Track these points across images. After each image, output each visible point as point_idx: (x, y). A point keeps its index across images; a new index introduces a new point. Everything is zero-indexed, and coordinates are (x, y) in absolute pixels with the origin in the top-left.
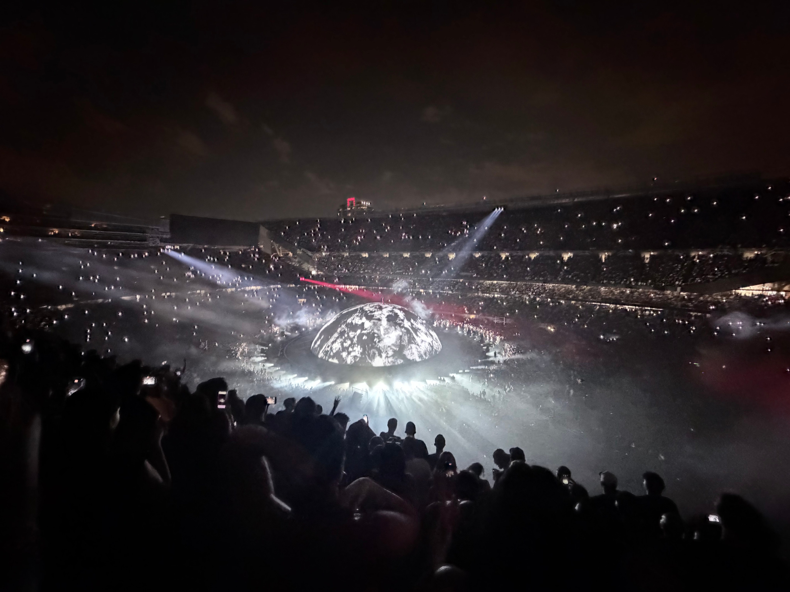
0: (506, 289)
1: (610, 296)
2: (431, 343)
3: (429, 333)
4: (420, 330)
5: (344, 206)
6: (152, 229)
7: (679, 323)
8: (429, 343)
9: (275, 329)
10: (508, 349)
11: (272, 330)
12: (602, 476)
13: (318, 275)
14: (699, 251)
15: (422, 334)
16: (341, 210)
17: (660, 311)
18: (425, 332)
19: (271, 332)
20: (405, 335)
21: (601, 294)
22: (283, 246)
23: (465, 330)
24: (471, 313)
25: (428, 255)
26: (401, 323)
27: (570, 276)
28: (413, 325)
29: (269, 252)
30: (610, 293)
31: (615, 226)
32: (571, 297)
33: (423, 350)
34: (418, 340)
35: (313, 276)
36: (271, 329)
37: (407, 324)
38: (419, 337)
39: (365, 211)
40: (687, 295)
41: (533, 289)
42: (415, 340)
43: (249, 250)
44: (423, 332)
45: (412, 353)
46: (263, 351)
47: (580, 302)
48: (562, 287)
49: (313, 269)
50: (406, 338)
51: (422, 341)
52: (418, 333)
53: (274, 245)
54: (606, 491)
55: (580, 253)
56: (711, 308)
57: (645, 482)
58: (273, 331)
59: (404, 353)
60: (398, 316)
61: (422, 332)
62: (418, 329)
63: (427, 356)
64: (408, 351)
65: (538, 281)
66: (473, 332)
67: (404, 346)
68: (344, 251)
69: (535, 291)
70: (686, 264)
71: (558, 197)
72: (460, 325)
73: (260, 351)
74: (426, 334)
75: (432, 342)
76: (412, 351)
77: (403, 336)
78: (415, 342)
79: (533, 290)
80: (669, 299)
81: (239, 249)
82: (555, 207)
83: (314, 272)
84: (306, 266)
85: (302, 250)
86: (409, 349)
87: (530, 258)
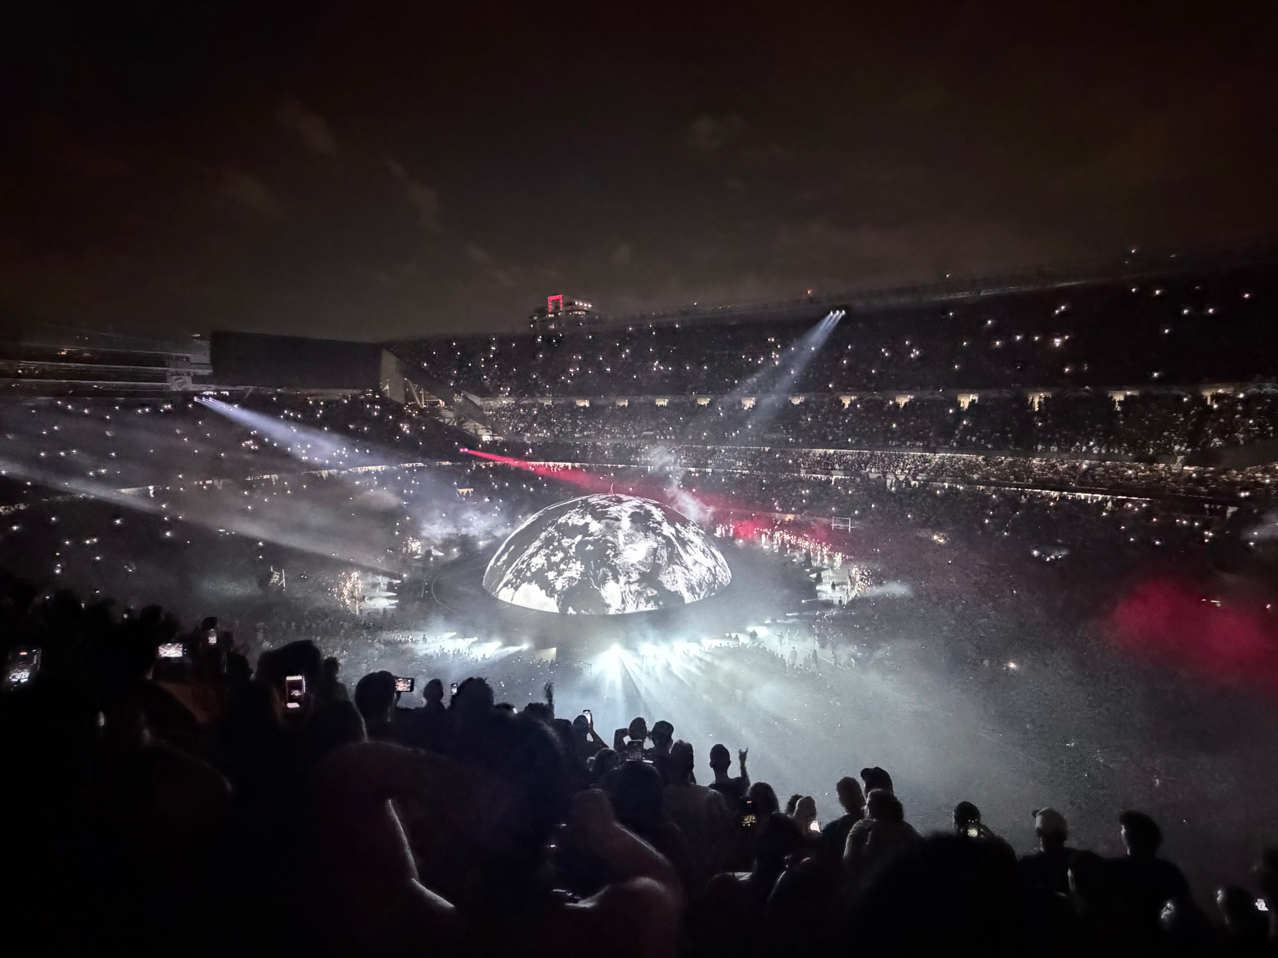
0: (853, 465)
1: (1050, 475)
2: (713, 569)
3: (709, 552)
4: (692, 542)
5: (543, 311)
6: (178, 358)
7: (1182, 524)
8: (709, 569)
9: (413, 545)
10: (858, 578)
11: (407, 548)
12: (1039, 819)
13: (494, 442)
14: (1218, 388)
15: (697, 550)
16: (535, 318)
17: (1145, 502)
18: (702, 547)
19: (407, 551)
20: (662, 548)
21: (1032, 471)
22: (428, 389)
23: (775, 542)
24: (786, 511)
25: (704, 402)
26: (656, 528)
27: (974, 439)
28: (680, 532)
29: (401, 400)
30: (1050, 469)
31: (1057, 342)
32: (976, 477)
33: (697, 577)
34: (686, 558)
35: (485, 444)
36: (406, 545)
37: (667, 530)
38: (690, 555)
39: (581, 320)
40: (1195, 472)
41: (904, 463)
42: (680, 559)
43: (362, 397)
44: (699, 547)
45: (674, 581)
46: (390, 587)
47: (993, 488)
48: (959, 459)
49: (485, 430)
50: (664, 553)
51: (696, 562)
52: (688, 548)
53: (409, 387)
54: (1046, 845)
55: (993, 394)
56: (1243, 494)
57: (1123, 831)
58: (409, 550)
59: (660, 579)
60: (652, 515)
61: (696, 547)
62: (689, 540)
63: (704, 590)
64: (668, 577)
65: (913, 447)
66: (792, 546)
67: (660, 565)
68: (543, 395)
69: (908, 467)
70: (1193, 412)
71: (951, 286)
72: (766, 534)
73: (386, 587)
74: (704, 552)
75: (715, 567)
76: (675, 576)
77: (659, 549)
78: (681, 563)
79: (904, 466)
80: (1161, 479)
81: (343, 395)
82: (944, 308)
83: (486, 438)
84: (470, 426)
85: (462, 394)
86: (668, 573)
87: (897, 405)
